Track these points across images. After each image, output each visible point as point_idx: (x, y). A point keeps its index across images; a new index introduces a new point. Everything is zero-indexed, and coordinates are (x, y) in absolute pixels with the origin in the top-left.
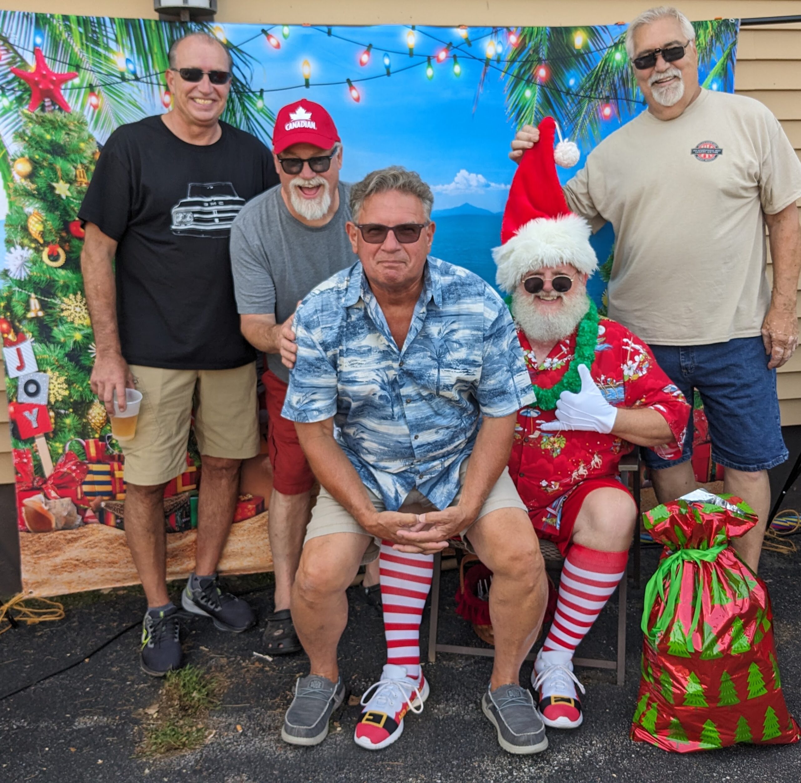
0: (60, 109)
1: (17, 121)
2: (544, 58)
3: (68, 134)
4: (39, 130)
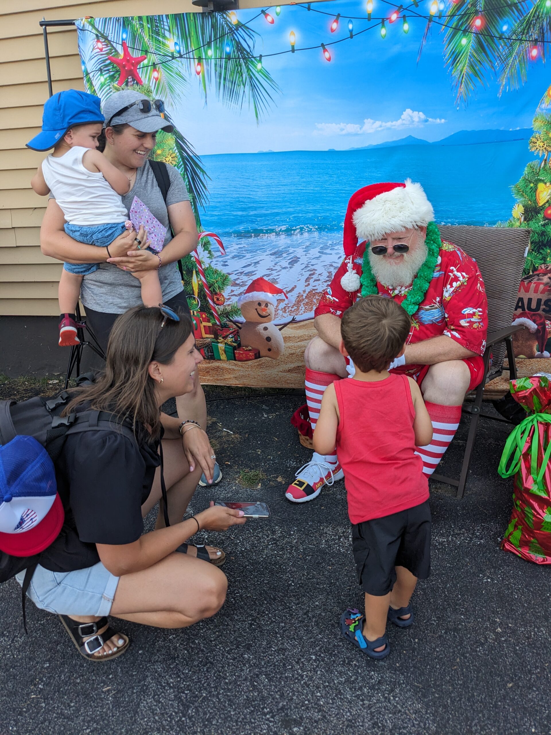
0: (137, 82)
1: (108, 92)
2: (480, 10)
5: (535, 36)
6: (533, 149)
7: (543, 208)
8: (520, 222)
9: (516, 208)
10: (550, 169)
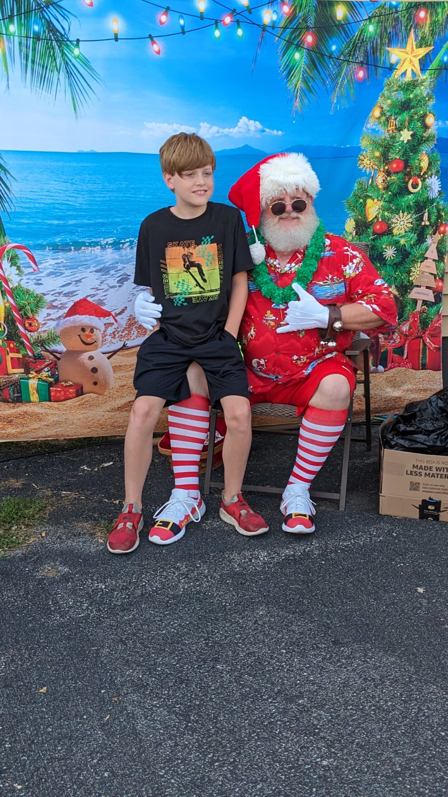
2: (311, 26)
5: (361, 59)
6: (361, 167)
7: (372, 223)
8: (353, 236)
9: (349, 223)
10: (377, 186)
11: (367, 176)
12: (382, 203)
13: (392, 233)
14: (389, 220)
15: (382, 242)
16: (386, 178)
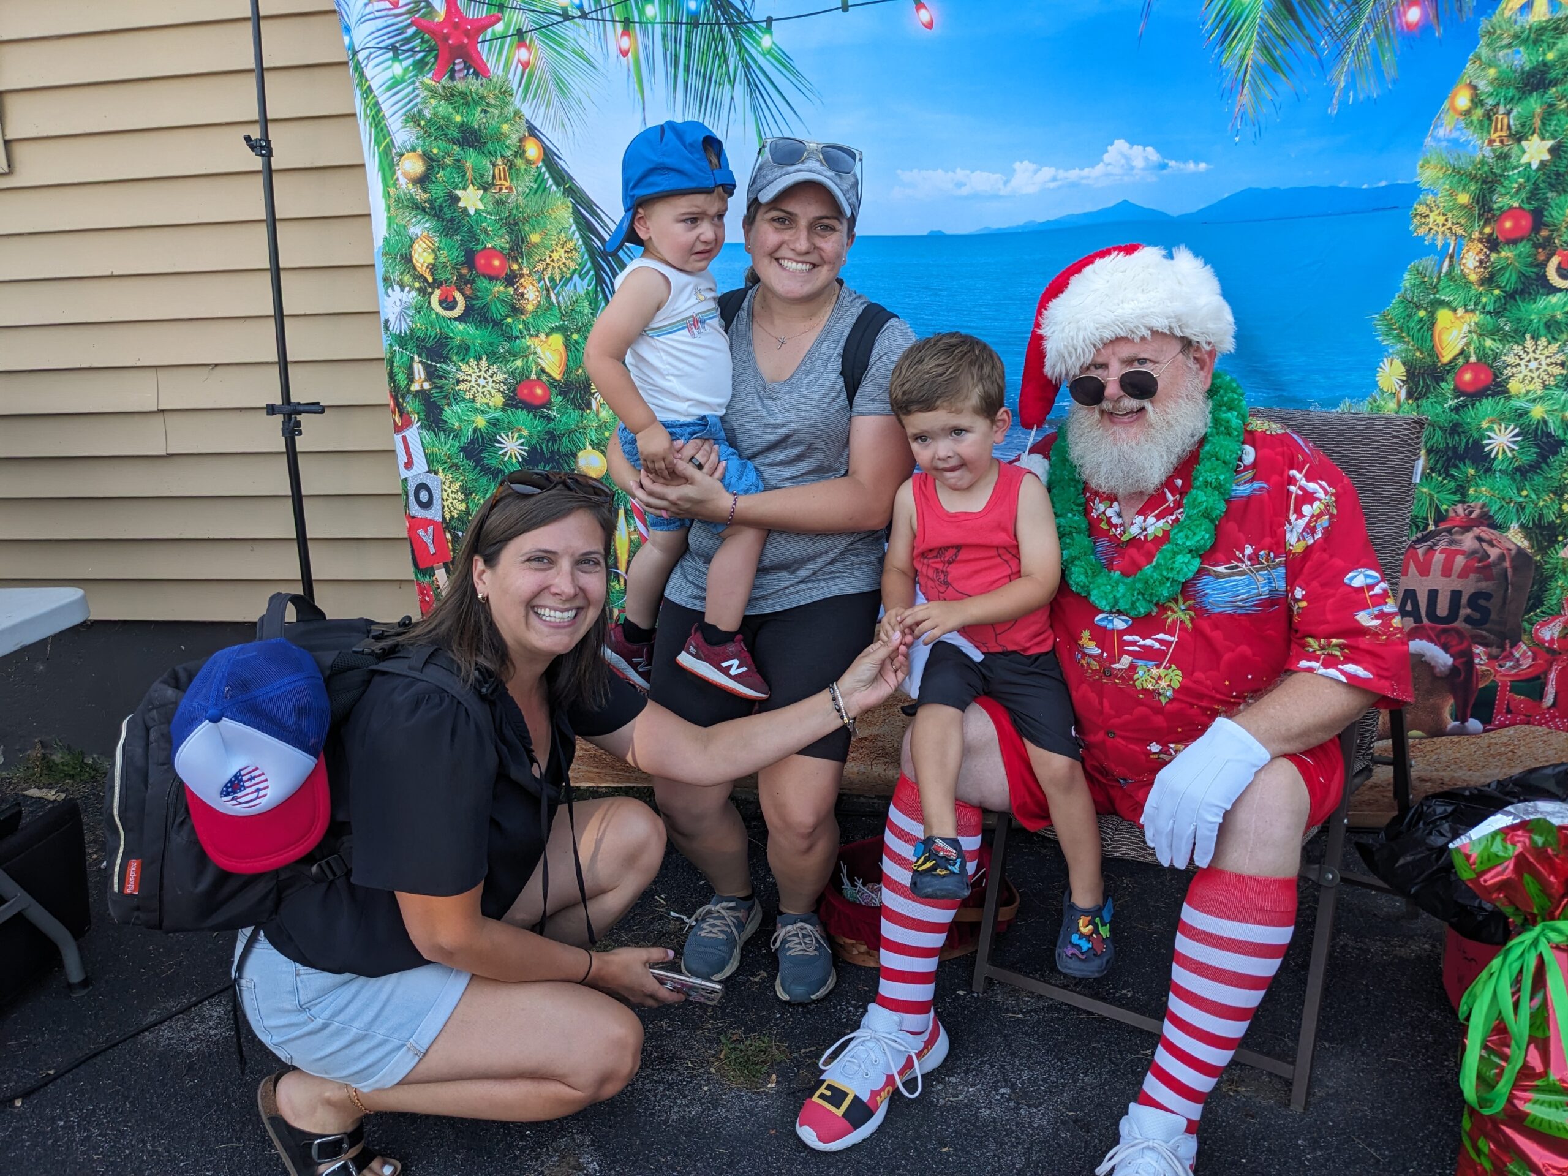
0: (476, 74)
1: (411, 96)
3: (486, 112)
4: (444, 108)
6: (1422, 232)
7: (1453, 368)
8: (1399, 401)
9: (1387, 368)
10: (1464, 276)
11: (1436, 253)
12: (1477, 318)
13: (1507, 391)
14: (1495, 359)
15: (1480, 415)
16: (1488, 256)
